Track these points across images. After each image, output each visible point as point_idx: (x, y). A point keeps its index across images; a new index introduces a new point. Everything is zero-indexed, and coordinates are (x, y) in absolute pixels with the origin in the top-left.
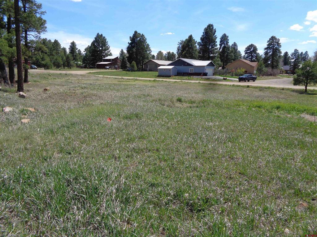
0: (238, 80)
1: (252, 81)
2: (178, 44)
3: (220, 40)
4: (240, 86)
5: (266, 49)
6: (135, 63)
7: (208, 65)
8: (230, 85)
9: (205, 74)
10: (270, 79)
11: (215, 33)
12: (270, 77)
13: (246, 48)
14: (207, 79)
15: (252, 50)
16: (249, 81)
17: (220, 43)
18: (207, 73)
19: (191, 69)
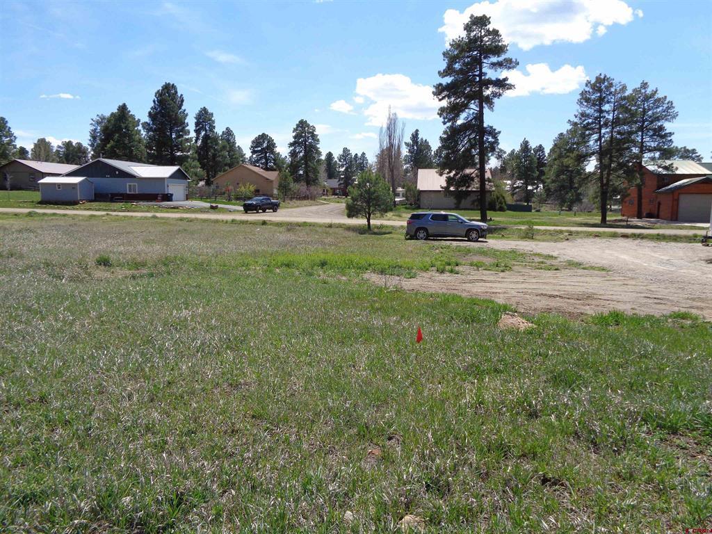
0: (242, 208)
1: (271, 211)
2: (91, 124)
3: (196, 121)
4: (247, 221)
5: (291, 145)
7: (173, 176)
8: (227, 222)
9: (168, 197)
10: (306, 206)
11: (181, 105)
12: (305, 202)
13: (253, 142)
14: (172, 208)
15: (265, 145)
16: (264, 211)
17: (196, 127)
18: (172, 195)
19: (130, 186)
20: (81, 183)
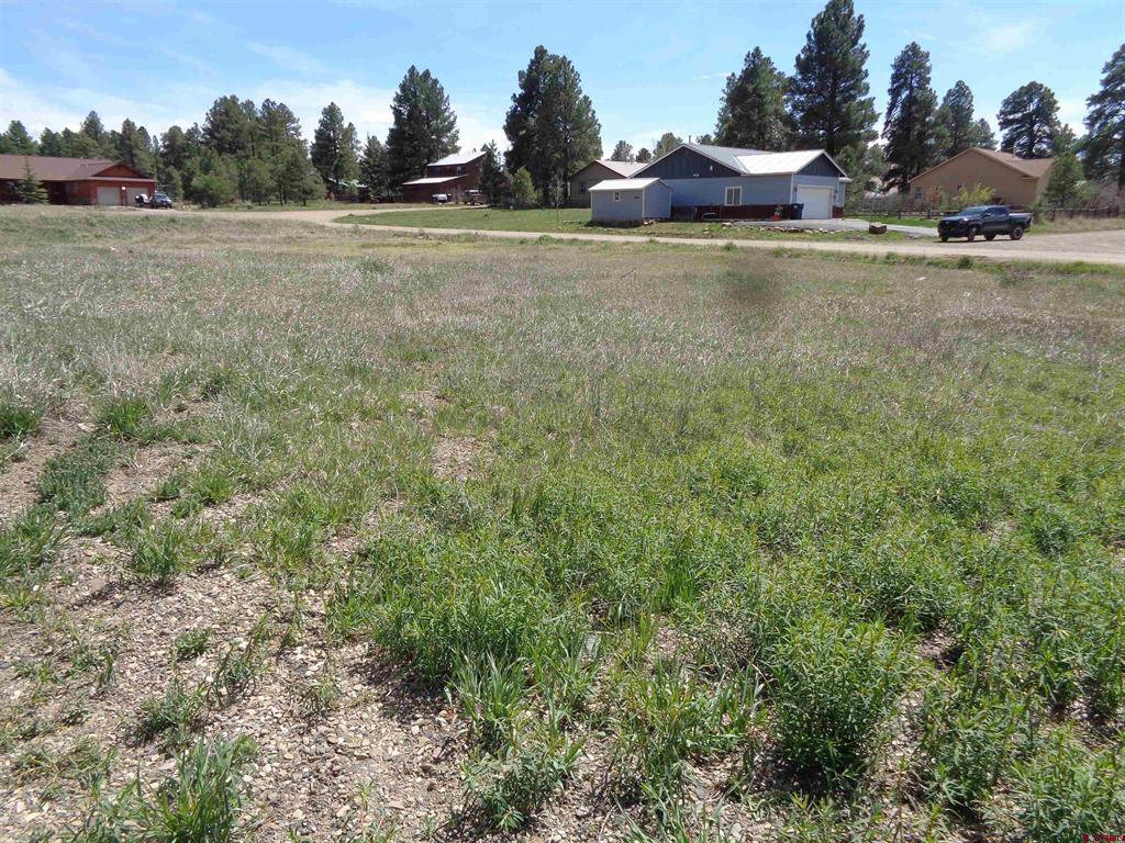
0: (935, 232)
1: (1007, 237)
3: (893, 71)
4: (924, 258)
5: (1094, 100)
6: (528, 175)
7: (808, 170)
8: (875, 258)
9: (793, 212)
10: (1107, 229)
11: (858, 36)
12: (1106, 221)
13: (1006, 103)
14: (791, 232)
15: (1032, 107)
16: (990, 237)
17: (893, 83)
18: (801, 207)
19: (730, 191)
20: (648, 188)
